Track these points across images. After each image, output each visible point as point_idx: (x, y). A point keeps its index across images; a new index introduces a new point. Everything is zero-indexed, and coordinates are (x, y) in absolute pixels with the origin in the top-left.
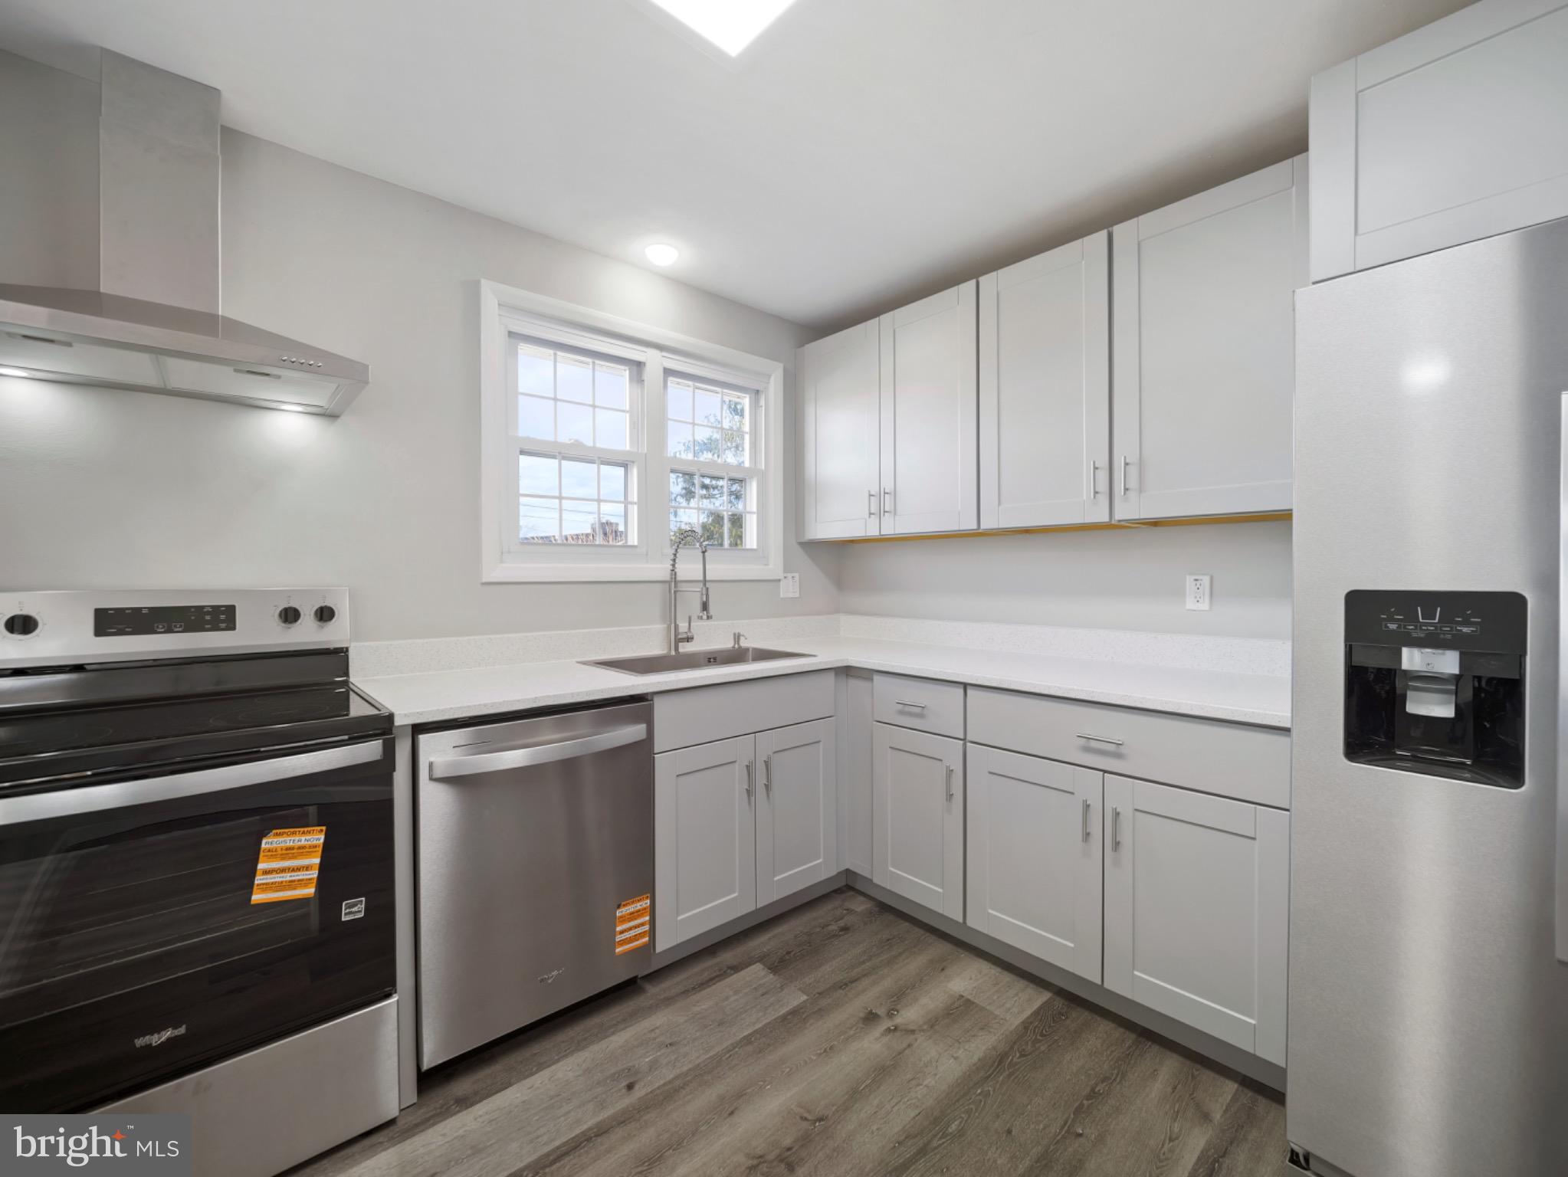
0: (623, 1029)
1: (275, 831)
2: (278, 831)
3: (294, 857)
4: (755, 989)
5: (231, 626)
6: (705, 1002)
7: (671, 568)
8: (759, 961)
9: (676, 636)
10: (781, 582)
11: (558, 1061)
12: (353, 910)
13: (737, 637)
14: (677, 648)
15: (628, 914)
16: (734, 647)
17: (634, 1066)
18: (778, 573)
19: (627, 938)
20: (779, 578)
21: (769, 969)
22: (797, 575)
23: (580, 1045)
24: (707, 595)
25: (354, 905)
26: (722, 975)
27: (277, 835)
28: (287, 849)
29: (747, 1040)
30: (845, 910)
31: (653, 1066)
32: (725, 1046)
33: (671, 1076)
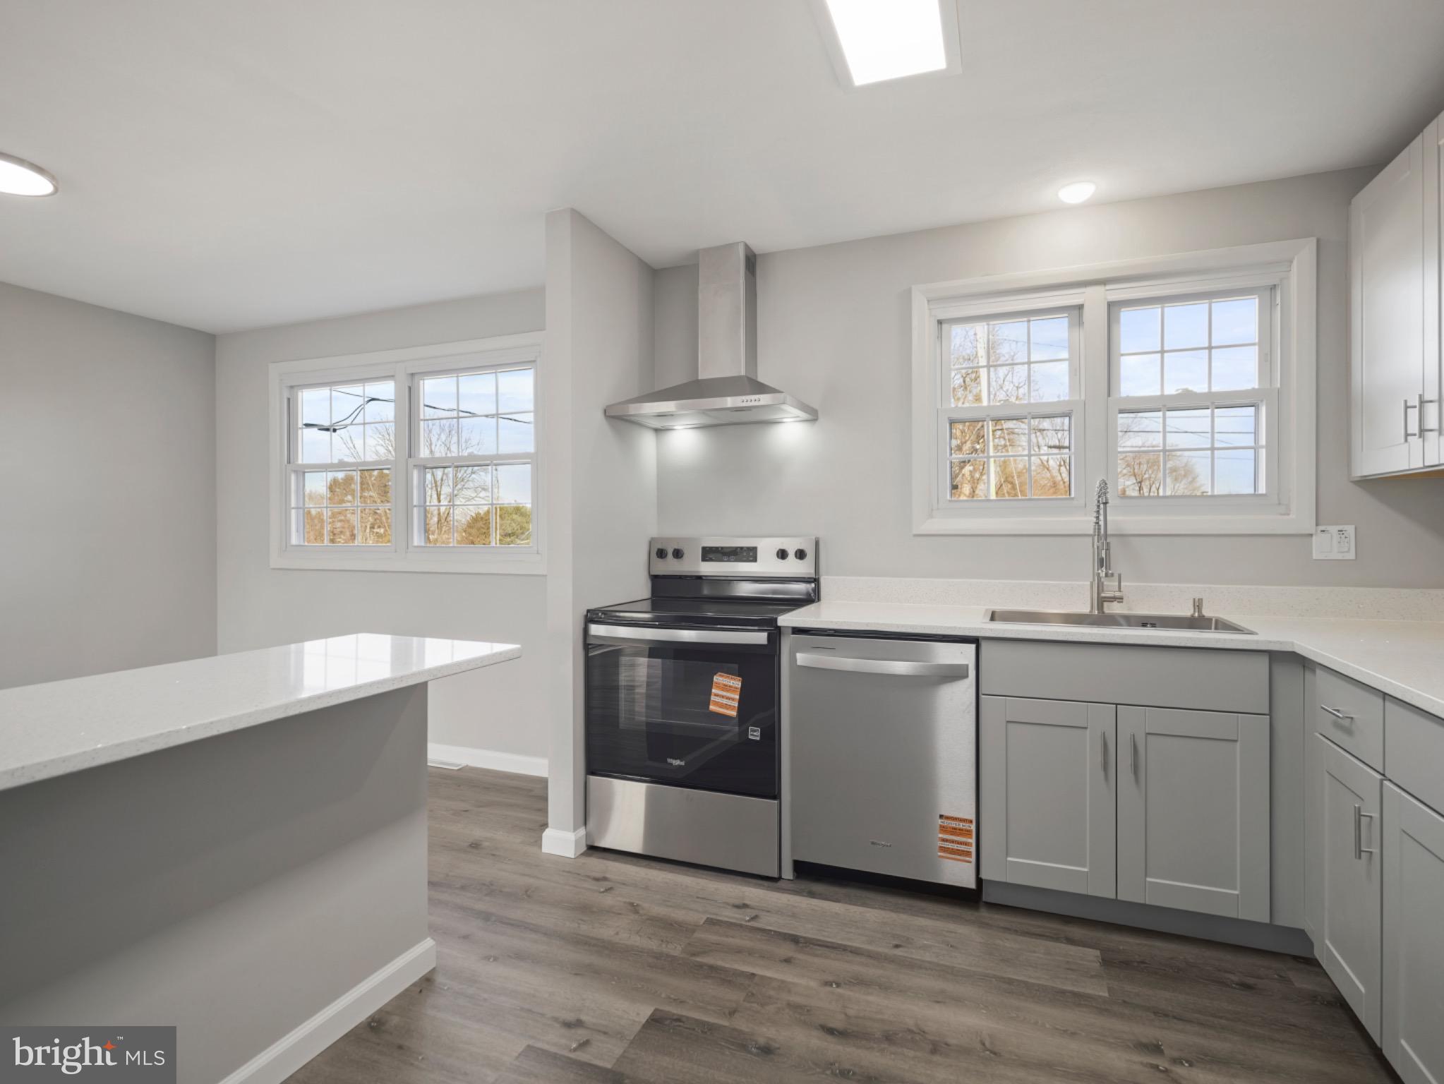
0: (934, 919)
1: (720, 673)
2: (722, 674)
3: (728, 691)
4: (1068, 962)
5: (755, 560)
6: (1010, 943)
7: (1095, 520)
8: (1101, 950)
9: (1098, 594)
10: (1314, 537)
11: (876, 908)
12: (755, 734)
13: (1198, 605)
14: (1100, 607)
15: (950, 827)
16: (1192, 616)
17: (913, 939)
18: (1308, 525)
19: (949, 848)
20: (1311, 533)
21: (1103, 960)
22: (1350, 529)
23: (896, 909)
24: (1108, 550)
25: (755, 731)
26: (1056, 939)
27: (720, 675)
28: (724, 685)
29: (1010, 982)
30: (1278, 975)
31: (925, 948)
32: (987, 972)
33: (929, 959)
